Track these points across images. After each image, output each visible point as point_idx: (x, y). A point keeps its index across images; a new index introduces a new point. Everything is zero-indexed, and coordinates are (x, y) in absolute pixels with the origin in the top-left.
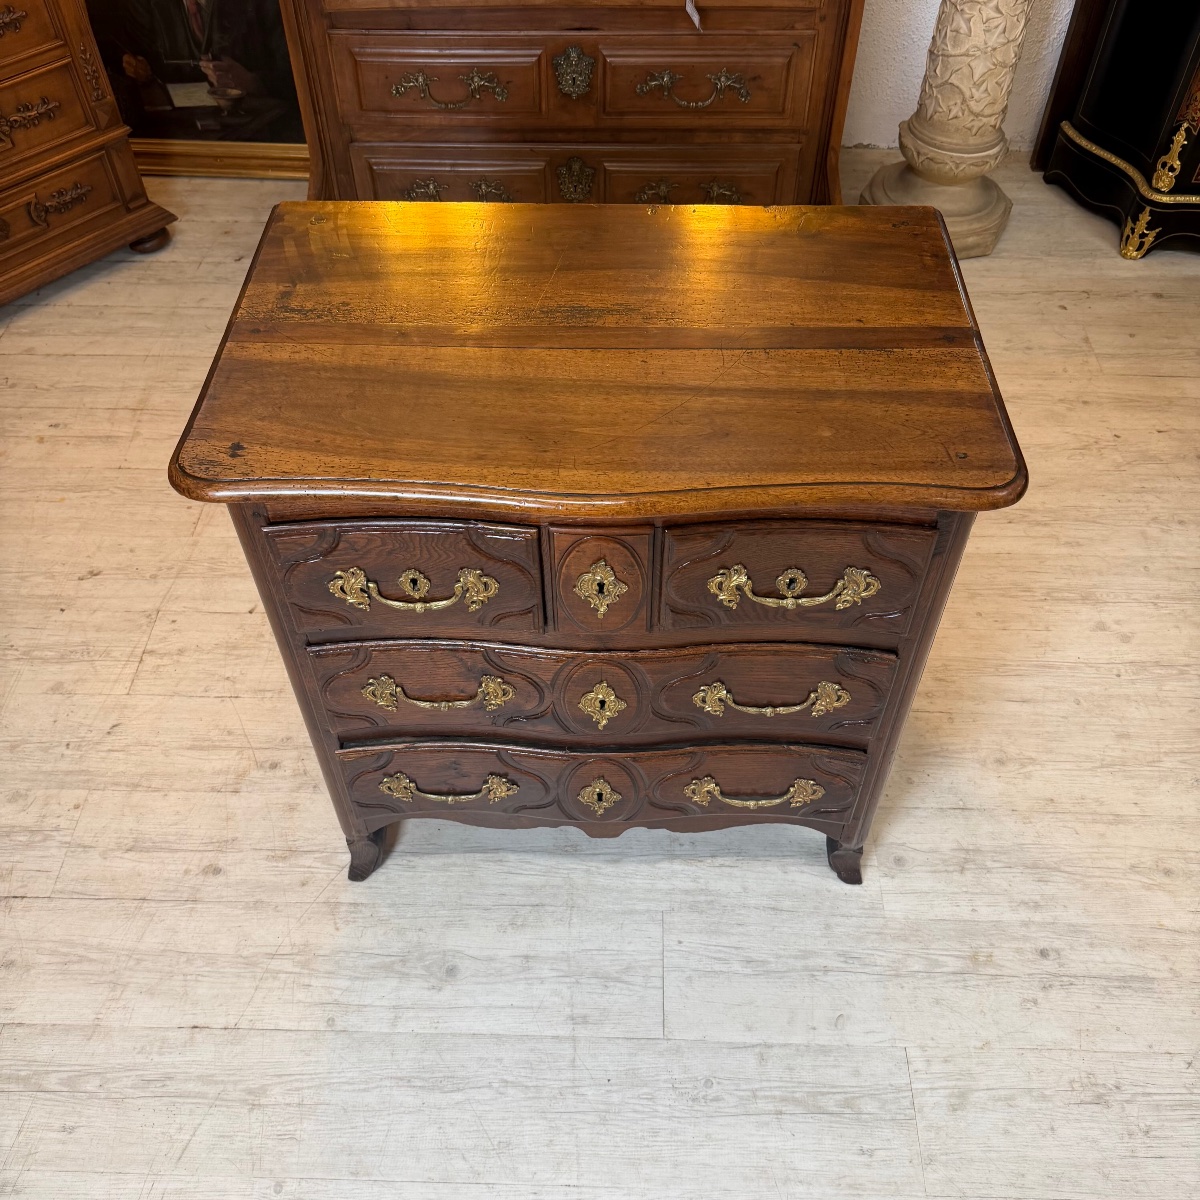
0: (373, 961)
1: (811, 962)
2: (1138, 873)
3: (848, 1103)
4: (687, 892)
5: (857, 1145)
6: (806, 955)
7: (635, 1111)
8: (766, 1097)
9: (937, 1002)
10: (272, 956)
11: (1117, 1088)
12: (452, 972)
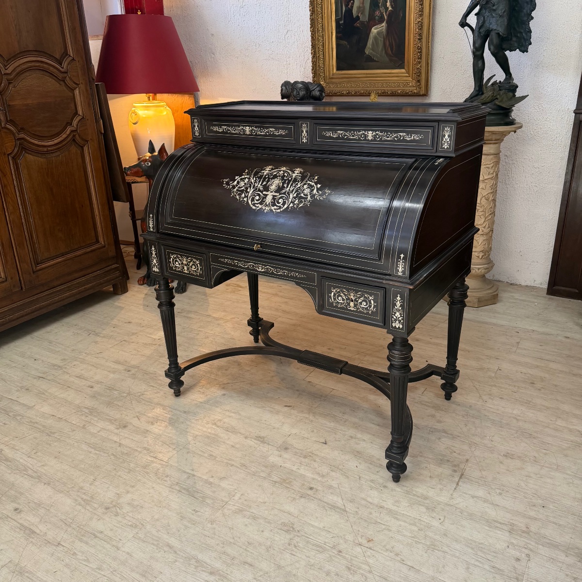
0: (108, 417)
1: (230, 462)
2: (372, 482)
3: (203, 497)
4: (210, 433)
5: (195, 508)
6: (230, 460)
7: (140, 474)
8: (180, 486)
9: (260, 486)
10: (85, 408)
11: (298, 531)
12: (125, 427)
